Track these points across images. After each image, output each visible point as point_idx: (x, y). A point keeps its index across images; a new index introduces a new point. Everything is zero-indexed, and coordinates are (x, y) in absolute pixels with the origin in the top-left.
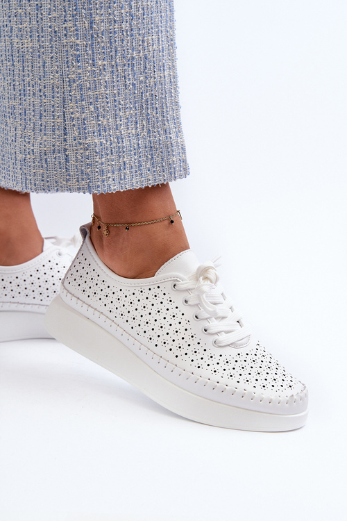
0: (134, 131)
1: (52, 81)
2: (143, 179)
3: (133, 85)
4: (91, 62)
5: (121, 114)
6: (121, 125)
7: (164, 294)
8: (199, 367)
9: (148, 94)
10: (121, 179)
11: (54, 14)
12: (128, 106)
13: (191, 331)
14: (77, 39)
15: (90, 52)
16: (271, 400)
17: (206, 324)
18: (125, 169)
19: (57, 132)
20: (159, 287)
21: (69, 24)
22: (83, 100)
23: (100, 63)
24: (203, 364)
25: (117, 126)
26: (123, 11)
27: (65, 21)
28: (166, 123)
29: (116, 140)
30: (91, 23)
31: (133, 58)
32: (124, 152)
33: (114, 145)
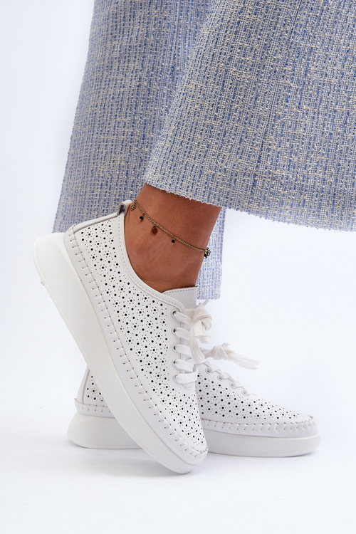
1: (260, 113)
3: (330, 134)
4: (297, 104)
5: (313, 157)
6: (310, 166)
7: (163, 313)
8: (154, 390)
11: (279, 56)
13: (164, 357)
14: (292, 82)
15: (299, 96)
19: (252, 158)
21: (289, 68)
22: (282, 136)
23: (305, 107)
24: (159, 389)
27: (287, 64)
30: (307, 71)
31: (335, 111)
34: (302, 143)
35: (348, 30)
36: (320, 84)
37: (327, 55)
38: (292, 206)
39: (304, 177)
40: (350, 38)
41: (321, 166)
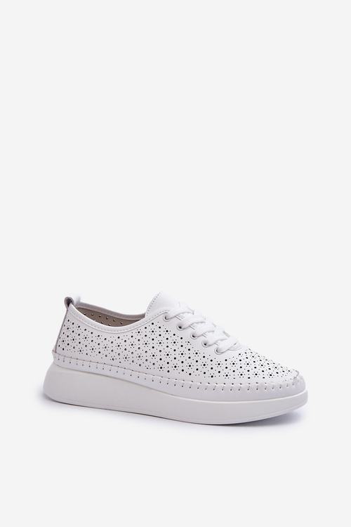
7: (160, 327)
8: (212, 377)
13: (194, 349)
20: (153, 324)
24: (215, 372)
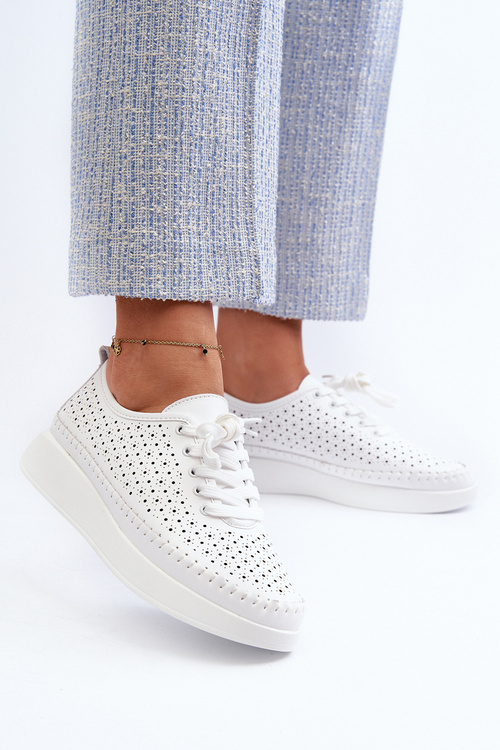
0: (195, 228)
1: (103, 158)
2: (203, 289)
3: (199, 170)
4: (147, 135)
5: (181, 203)
6: (180, 217)
7: (164, 436)
8: (171, 530)
9: (214, 186)
10: (174, 285)
11: (112, 78)
12: (191, 195)
13: (179, 486)
14: (134, 107)
15: (148, 123)
16: (245, 596)
17: (201, 484)
18: (180, 272)
19: (102, 219)
20: (160, 426)
21: (126, 90)
22: (133, 181)
23: (159, 136)
24: (178, 528)
25: (175, 217)
26: (194, 79)
27: (123, 85)
28: (236, 226)
29: (171, 234)
30: (153, 88)
31: (202, 138)
32: (181, 250)
33: (169, 240)
34: (165, 187)
35: (202, 26)
36: (177, 102)
37: (179, 62)
38: (164, 274)
39: (174, 233)
40: (207, 37)
41: (194, 215)
